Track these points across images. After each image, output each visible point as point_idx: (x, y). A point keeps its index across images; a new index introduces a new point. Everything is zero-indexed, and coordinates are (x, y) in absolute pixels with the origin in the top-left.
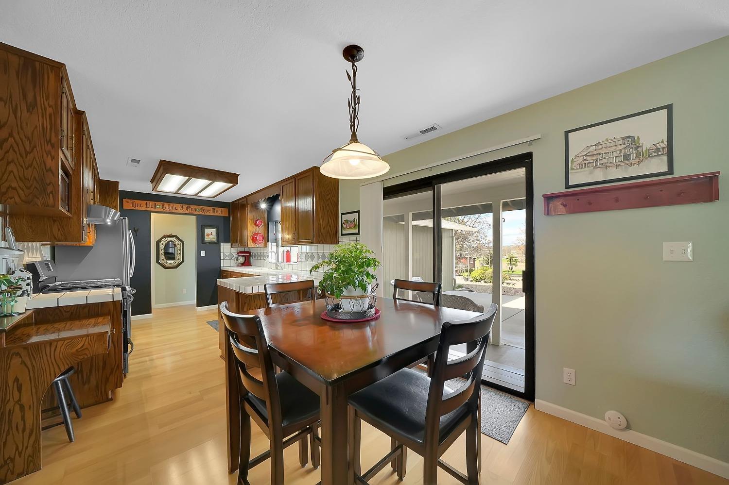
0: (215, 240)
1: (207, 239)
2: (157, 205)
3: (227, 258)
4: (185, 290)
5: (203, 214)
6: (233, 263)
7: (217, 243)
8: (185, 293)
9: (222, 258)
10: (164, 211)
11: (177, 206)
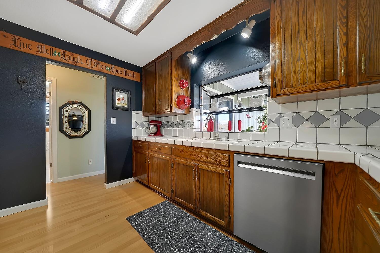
0: (126, 106)
1: (118, 104)
2: (55, 52)
3: (139, 127)
4: (92, 160)
5: (113, 74)
6: (145, 134)
7: (128, 110)
8: (92, 163)
9: (133, 126)
10: (65, 61)
11: (84, 59)
